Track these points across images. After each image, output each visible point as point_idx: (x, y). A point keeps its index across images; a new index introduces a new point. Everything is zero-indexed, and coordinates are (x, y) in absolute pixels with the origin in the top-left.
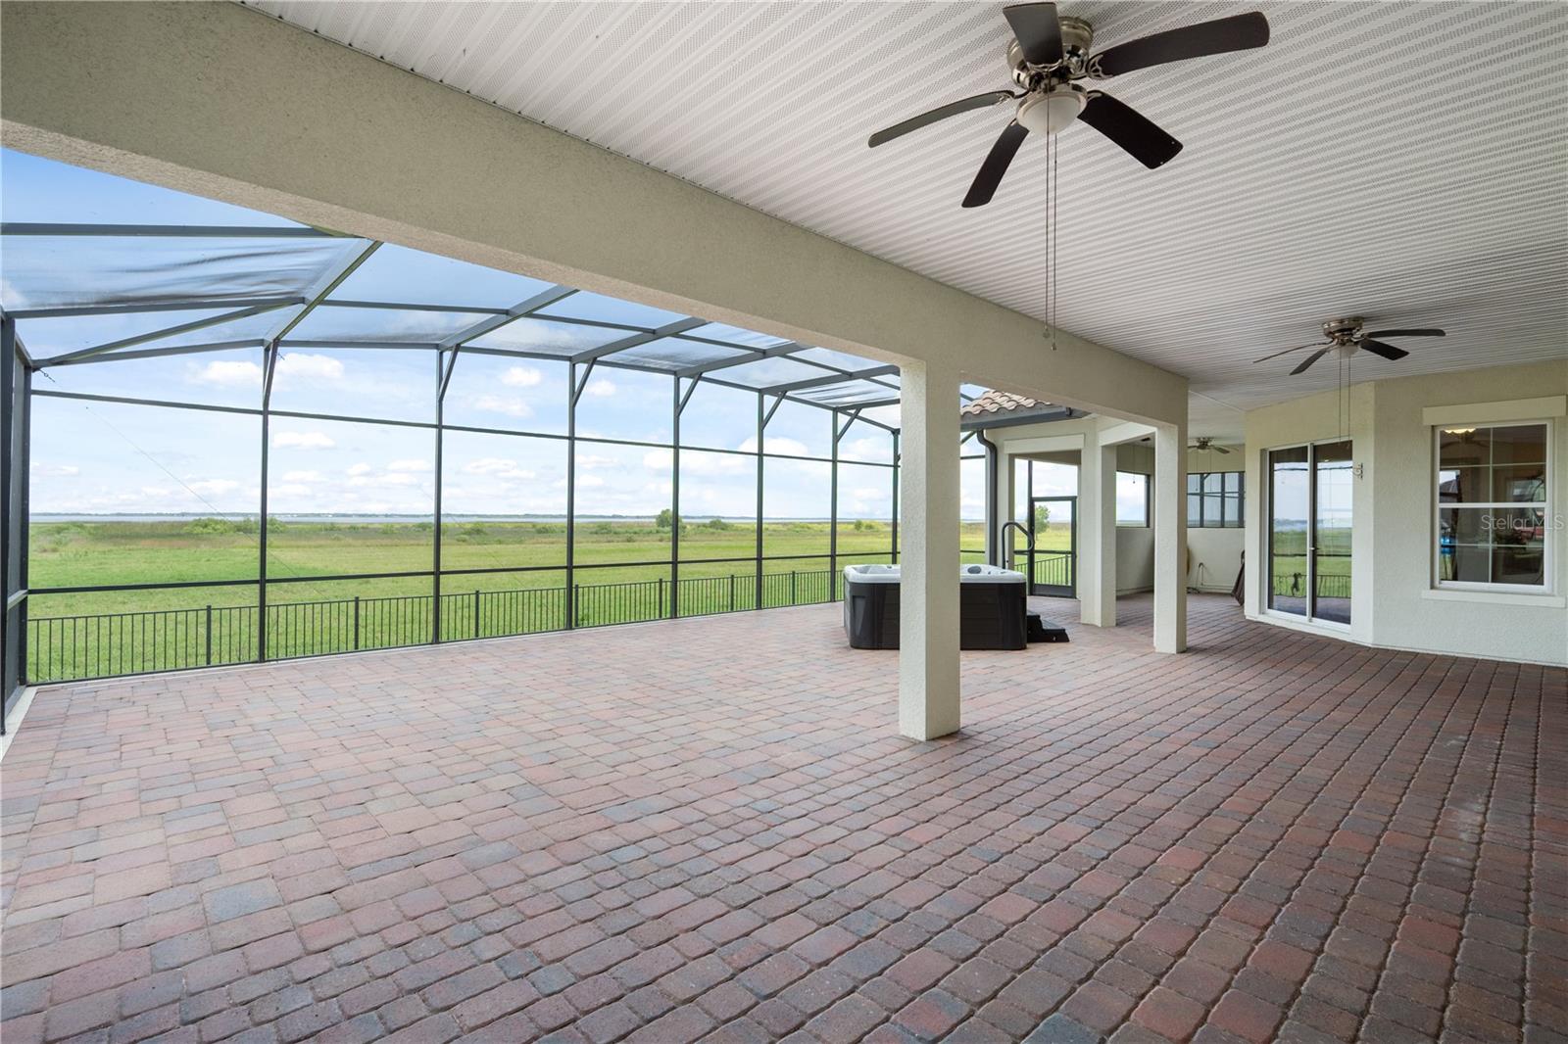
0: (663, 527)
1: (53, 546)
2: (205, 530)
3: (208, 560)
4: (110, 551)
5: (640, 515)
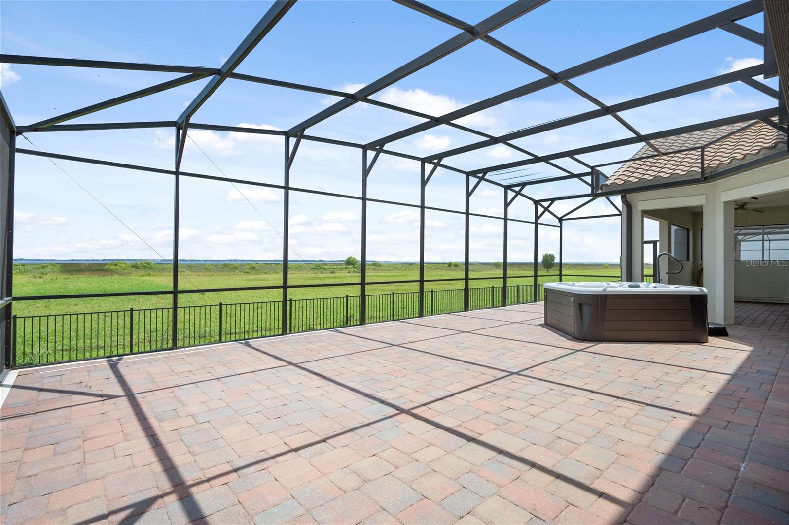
0: (349, 265)
1: (40, 275)
2: (116, 267)
3: (119, 283)
4: (68, 278)
5: (333, 260)
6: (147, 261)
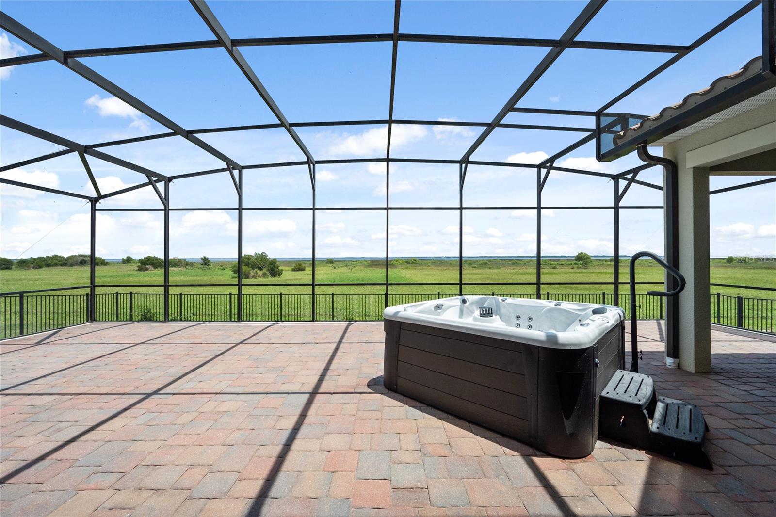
0: (579, 261)
6: (414, 258)
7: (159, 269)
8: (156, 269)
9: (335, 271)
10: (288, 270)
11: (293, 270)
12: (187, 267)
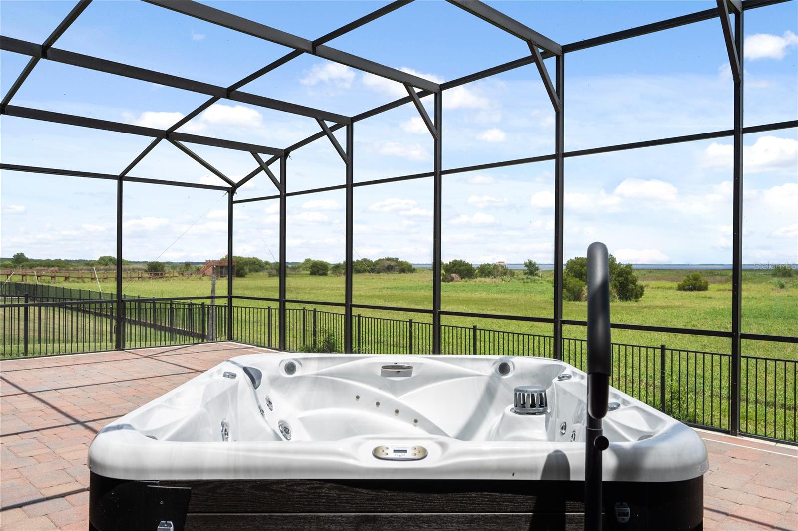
7: (467, 279)
8: (463, 280)
9: (783, 293)
10: (670, 288)
11: (681, 288)
12: (505, 278)
